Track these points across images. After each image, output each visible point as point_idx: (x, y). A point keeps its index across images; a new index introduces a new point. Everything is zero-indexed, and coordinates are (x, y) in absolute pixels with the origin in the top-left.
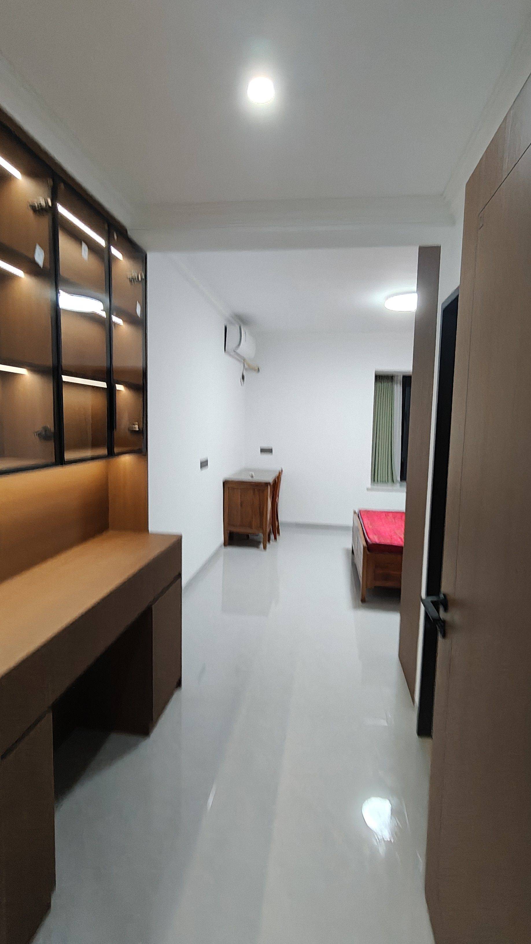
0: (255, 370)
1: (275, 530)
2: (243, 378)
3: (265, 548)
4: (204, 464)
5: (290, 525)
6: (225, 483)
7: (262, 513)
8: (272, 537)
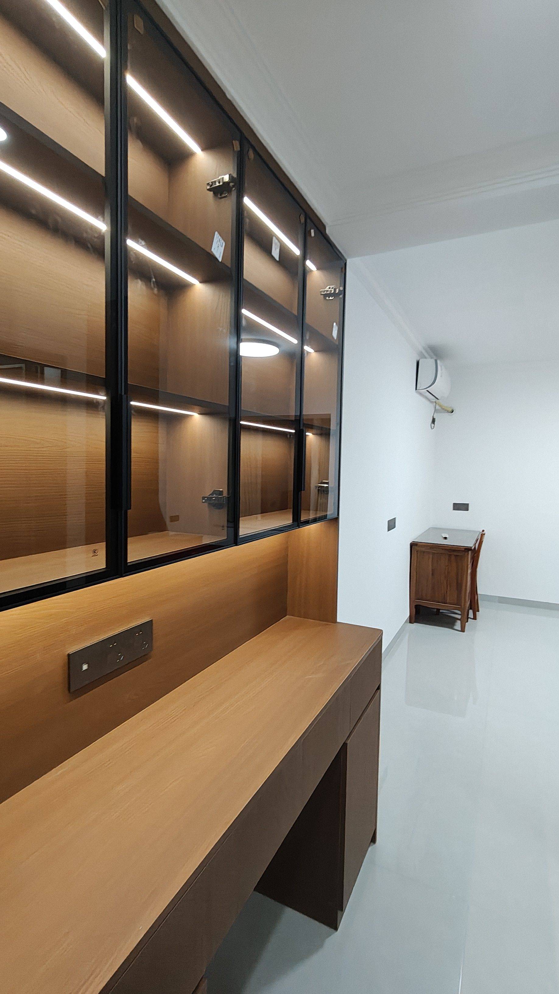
0: (448, 412)
1: (474, 606)
2: (433, 421)
3: (463, 630)
4: (391, 525)
5: (490, 598)
6: (413, 545)
7: (459, 586)
8: (471, 615)
